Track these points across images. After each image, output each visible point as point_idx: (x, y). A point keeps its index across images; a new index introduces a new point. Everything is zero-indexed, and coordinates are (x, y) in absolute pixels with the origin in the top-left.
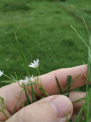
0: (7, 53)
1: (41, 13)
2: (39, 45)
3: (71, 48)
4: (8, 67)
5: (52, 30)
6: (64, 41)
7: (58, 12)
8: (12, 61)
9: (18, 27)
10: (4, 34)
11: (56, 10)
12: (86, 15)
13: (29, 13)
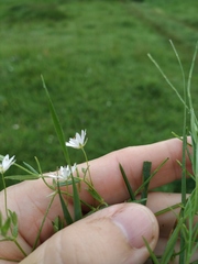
0: (16, 114)
1: (91, 27)
2: (86, 95)
3: (155, 102)
4: (18, 143)
5: (114, 62)
6: (141, 88)
7: (126, 25)
8: (26, 131)
9: (39, 57)
10: (9, 72)
11: (123, 19)
12: (188, 30)
13: (65, 26)
